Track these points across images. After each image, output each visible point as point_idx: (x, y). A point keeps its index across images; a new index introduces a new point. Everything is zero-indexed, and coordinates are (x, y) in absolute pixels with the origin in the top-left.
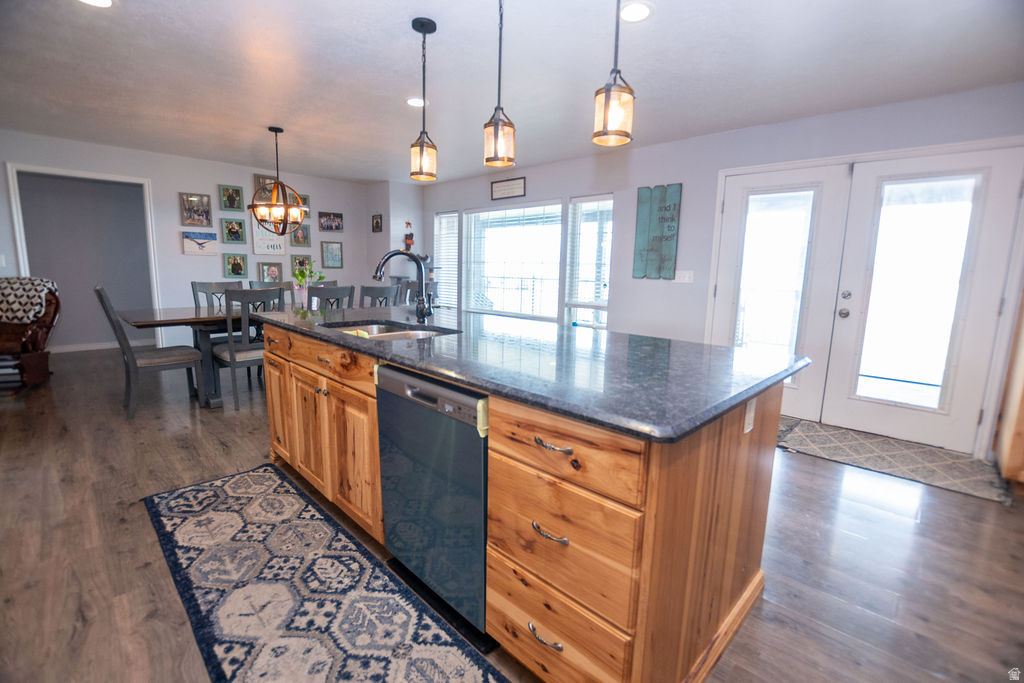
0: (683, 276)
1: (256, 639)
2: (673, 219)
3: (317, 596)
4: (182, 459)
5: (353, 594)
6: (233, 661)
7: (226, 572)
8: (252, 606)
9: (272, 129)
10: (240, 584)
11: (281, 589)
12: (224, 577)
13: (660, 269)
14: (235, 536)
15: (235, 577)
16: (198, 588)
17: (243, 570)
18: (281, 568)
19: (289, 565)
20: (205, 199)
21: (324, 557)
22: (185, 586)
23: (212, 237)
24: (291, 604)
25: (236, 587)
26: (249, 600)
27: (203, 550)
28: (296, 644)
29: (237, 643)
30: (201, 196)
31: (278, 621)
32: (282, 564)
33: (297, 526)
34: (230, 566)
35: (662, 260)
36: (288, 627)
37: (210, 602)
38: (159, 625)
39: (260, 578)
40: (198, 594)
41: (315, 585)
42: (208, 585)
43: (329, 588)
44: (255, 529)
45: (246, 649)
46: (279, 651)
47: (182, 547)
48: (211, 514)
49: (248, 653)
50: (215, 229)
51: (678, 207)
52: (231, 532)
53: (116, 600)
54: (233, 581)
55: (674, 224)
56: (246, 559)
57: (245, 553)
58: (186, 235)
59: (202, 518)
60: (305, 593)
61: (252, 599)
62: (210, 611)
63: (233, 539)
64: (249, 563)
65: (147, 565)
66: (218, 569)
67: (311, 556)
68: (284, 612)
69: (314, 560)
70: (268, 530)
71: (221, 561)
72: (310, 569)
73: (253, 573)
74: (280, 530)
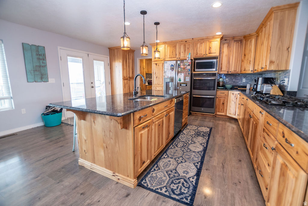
0: (51, 80)
2: (44, 60)
5: (183, 141)
7: (194, 155)
10: (194, 152)
11: (190, 147)
12: (195, 155)
13: (42, 78)
14: (185, 162)
15: (194, 154)
16: (201, 156)
17: (191, 154)
19: (184, 149)
21: (178, 147)
22: (203, 158)
25: (195, 152)
27: (194, 164)
28: (196, 141)
33: (172, 155)
34: (192, 156)
35: (42, 75)
36: (195, 143)
41: (185, 145)
42: (199, 155)
44: (179, 160)
47: (197, 168)
51: (44, 55)
52: (184, 164)
53: (216, 165)
55: (44, 61)
56: (189, 156)
57: (187, 157)
60: (188, 145)
62: (202, 151)
63: (186, 162)
64: (189, 154)
66: (195, 157)
67: (179, 148)
68: (193, 145)
69: (180, 148)
70: (177, 158)
71: (193, 158)
72: (182, 147)
73: (191, 152)
74: (175, 157)
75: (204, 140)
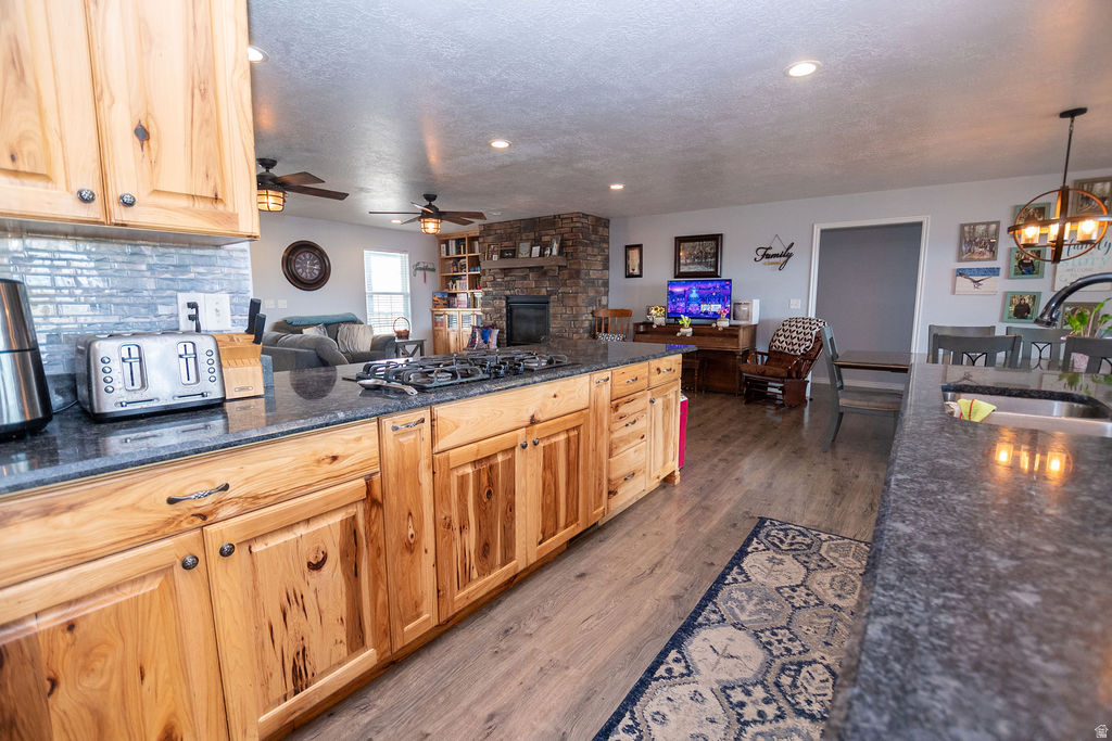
1: (698, 672)
3: (774, 690)
4: (824, 501)
5: (804, 724)
6: (669, 671)
7: (742, 609)
8: (725, 649)
9: (1064, 115)
10: (738, 626)
11: (759, 656)
12: (737, 611)
14: (781, 588)
15: (743, 617)
16: (715, 604)
17: (755, 617)
18: (780, 642)
19: (789, 645)
20: (993, 227)
21: (827, 667)
22: (711, 595)
23: (994, 272)
24: (748, 675)
25: (734, 625)
26: (729, 642)
27: (750, 580)
28: (713, 706)
29: (686, 662)
30: (988, 224)
31: (724, 677)
32: (785, 640)
33: (841, 620)
34: (750, 607)
36: (724, 689)
37: (708, 620)
38: (672, 607)
39: (756, 635)
40: (710, 607)
41: (786, 680)
42: (722, 607)
43: (793, 696)
44: (803, 594)
45: (685, 671)
46: (698, 697)
47: (741, 568)
48: (788, 559)
49: (682, 675)
50: (1001, 262)
52: (784, 581)
54: (739, 619)
56: (767, 611)
57: (772, 606)
58: (961, 273)
59: (778, 556)
60: (771, 679)
61: (732, 643)
62: (700, 625)
63: (778, 589)
64: (764, 615)
65: (712, 564)
66: (741, 602)
67: (816, 655)
68: (738, 675)
69: (815, 662)
70: (812, 603)
71: (750, 598)
72: (800, 665)
73: (757, 626)
74: (822, 611)
75: (652, 707)
